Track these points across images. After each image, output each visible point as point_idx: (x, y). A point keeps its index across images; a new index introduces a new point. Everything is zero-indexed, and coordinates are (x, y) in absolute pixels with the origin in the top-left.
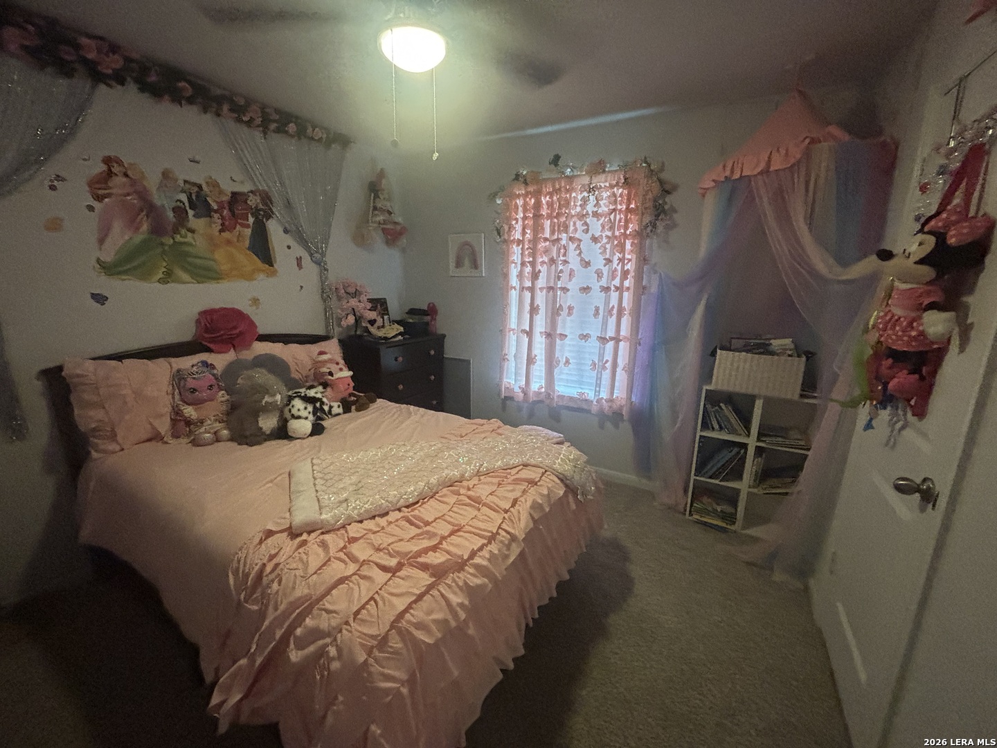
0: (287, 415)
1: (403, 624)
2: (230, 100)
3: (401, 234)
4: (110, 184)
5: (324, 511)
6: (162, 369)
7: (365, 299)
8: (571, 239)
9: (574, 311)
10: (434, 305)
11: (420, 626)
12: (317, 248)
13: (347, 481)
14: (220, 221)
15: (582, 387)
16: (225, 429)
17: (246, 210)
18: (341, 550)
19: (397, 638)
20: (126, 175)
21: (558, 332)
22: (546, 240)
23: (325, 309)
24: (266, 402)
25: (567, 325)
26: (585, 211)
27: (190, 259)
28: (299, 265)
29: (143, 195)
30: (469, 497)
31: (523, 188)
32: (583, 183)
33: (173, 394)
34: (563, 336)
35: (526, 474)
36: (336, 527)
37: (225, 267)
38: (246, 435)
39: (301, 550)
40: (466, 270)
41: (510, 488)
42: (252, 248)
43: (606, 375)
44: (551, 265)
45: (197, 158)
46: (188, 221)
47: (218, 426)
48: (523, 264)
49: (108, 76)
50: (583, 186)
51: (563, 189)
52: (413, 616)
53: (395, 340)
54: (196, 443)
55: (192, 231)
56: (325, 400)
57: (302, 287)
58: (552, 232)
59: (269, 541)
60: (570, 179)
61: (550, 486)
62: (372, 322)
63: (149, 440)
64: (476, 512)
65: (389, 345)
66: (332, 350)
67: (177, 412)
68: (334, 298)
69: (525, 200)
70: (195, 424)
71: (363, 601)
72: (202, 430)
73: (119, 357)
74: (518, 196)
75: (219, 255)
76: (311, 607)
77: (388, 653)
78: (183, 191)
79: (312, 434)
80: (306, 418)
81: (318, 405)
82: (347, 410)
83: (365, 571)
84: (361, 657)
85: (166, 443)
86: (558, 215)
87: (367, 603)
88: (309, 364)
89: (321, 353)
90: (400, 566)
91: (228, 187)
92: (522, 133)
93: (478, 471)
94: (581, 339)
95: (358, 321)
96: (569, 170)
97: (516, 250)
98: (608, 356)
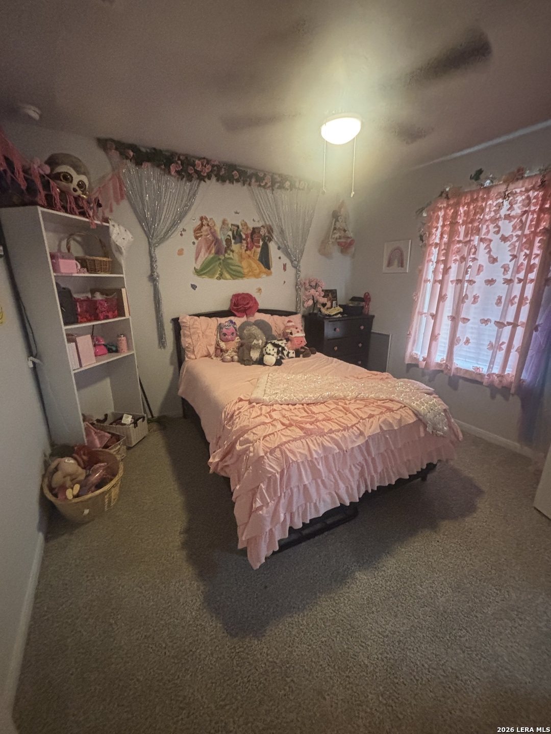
0: (264, 352)
1: (284, 447)
2: (256, 175)
3: (351, 244)
4: (202, 230)
5: (265, 395)
6: (214, 322)
7: (321, 289)
8: (481, 240)
9: (479, 299)
10: (368, 294)
11: (290, 451)
12: (296, 257)
13: (281, 386)
14: (246, 245)
15: (479, 363)
16: (236, 355)
17: (259, 237)
18: (268, 413)
19: (279, 453)
20: (208, 225)
21: (462, 316)
22: (459, 242)
23: (297, 295)
24: (254, 343)
25: (470, 311)
26: (498, 215)
27: (231, 267)
28: (285, 269)
29: (213, 234)
30: (343, 407)
31: (445, 202)
32: (500, 191)
33: (217, 335)
34: (466, 320)
35: (389, 405)
36: (269, 404)
37: (246, 271)
38: (245, 360)
39: (251, 409)
40: (395, 268)
41: (373, 409)
42: (261, 260)
43: (501, 355)
44: (462, 262)
45: (238, 211)
46: (231, 246)
47: (234, 354)
48: (437, 262)
49: (205, 177)
50: (499, 193)
51: (480, 199)
52: (289, 446)
53: (335, 317)
54: (223, 360)
55: (233, 251)
56: (286, 348)
57: (285, 282)
58: (466, 235)
59: (240, 403)
60: (488, 189)
61: (403, 415)
62: (324, 305)
63: (206, 356)
64: (344, 415)
65: (331, 320)
66: (297, 321)
67: (218, 345)
68: (303, 289)
69: (445, 211)
70: (224, 351)
71: (269, 433)
72: (227, 354)
73: (199, 315)
74: (440, 209)
75: (244, 264)
76: (249, 430)
77: (273, 456)
78: (231, 230)
79: (275, 365)
80: (273, 355)
81: (280, 349)
82: (297, 355)
83: (274, 423)
84: (262, 454)
85: (212, 359)
86: (472, 221)
87: (270, 434)
88: (282, 327)
89: (289, 321)
90: (291, 425)
91: (251, 225)
92: (449, 157)
93: (357, 397)
94: (482, 323)
95: (315, 304)
96: (488, 181)
97: (435, 251)
98: (505, 338)
